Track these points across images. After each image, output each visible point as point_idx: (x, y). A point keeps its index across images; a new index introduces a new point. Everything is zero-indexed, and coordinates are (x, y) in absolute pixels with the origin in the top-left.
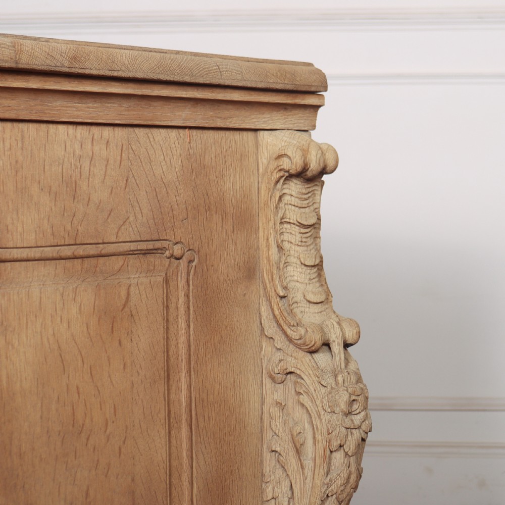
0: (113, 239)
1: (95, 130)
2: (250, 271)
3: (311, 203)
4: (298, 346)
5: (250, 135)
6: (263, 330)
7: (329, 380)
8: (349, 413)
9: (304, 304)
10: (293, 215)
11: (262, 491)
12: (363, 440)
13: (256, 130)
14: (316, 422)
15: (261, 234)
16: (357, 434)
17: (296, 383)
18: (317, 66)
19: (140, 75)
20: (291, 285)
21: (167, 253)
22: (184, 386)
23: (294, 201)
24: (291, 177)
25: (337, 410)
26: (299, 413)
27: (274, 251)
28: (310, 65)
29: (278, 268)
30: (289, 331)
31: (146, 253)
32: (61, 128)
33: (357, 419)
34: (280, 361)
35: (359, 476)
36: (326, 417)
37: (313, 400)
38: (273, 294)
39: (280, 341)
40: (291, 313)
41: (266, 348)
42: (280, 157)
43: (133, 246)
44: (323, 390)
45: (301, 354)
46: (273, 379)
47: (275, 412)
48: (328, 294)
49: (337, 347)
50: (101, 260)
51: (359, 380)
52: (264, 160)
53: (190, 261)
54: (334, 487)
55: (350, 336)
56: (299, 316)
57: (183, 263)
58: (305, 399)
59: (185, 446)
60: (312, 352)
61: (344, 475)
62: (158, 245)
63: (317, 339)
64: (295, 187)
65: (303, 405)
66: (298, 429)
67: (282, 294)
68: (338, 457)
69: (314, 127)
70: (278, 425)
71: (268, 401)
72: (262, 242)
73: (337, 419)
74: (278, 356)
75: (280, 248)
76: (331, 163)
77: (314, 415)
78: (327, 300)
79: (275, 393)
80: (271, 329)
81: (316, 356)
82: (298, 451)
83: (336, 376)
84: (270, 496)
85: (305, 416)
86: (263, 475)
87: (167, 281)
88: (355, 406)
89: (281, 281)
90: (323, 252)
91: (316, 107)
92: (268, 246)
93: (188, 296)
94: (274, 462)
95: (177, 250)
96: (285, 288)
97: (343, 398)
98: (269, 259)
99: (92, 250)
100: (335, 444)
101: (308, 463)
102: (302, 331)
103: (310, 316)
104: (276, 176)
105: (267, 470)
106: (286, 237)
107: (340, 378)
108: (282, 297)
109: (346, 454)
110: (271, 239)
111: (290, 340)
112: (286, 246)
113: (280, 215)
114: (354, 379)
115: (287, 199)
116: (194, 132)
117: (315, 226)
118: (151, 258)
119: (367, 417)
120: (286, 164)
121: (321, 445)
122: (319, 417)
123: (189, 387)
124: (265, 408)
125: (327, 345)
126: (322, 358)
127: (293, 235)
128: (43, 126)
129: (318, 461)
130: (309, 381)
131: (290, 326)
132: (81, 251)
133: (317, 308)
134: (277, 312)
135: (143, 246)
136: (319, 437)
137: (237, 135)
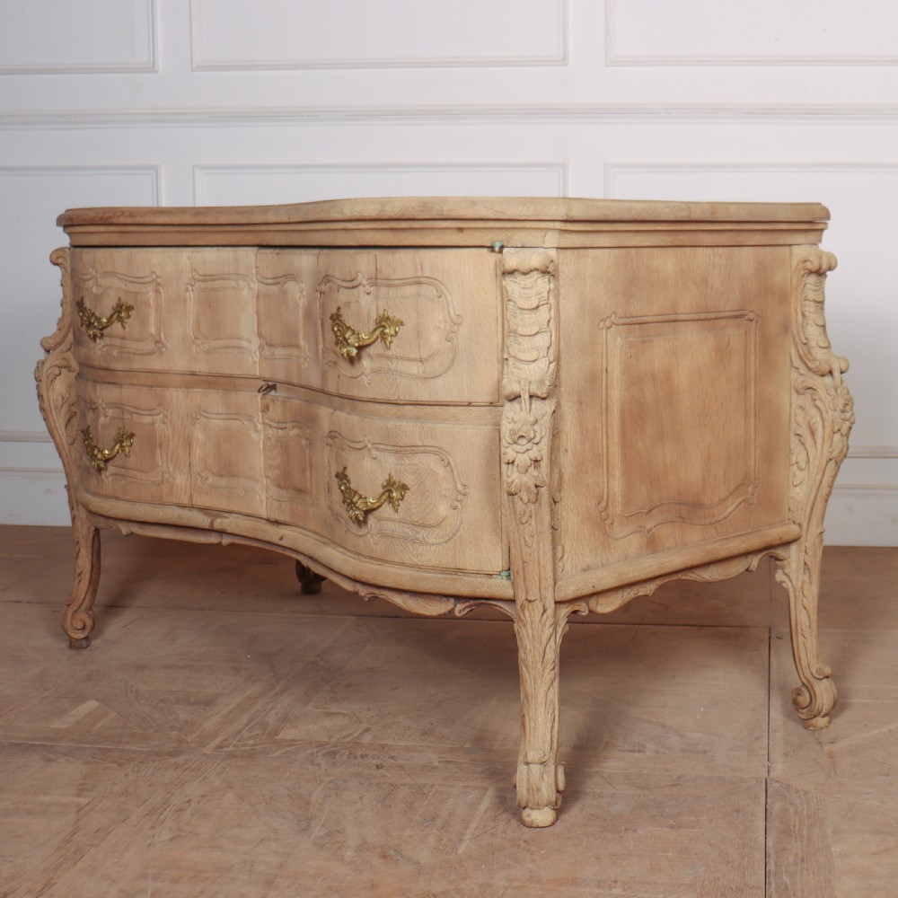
0: (722, 309)
1: (716, 249)
2: (786, 328)
3: (820, 288)
4: (814, 372)
5: (787, 249)
6: (792, 363)
7: (833, 392)
8: (843, 411)
9: (817, 348)
10: (811, 295)
11: (790, 459)
12: (850, 428)
13: (790, 245)
14: (825, 416)
15: (792, 306)
16: (848, 423)
17: (812, 394)
18: (823, 204)
19: (741, 219)
20: (810, 337)
21: (746, 318)
22: (753, 393)
23: (812, 287)
24: (811, 272)
25: (837, 409)
26: (814, 412)
27: (800, 317)
28: (819, 204)
29: (803, 327)
30: (809, 363)
31: (737, 317)
32: (701, 249)
33: (848, 415)
34: (803, 381)
35: (848, 449)
36: (831, 413)
37: (824, 403)
38: (799, 342)
39: (803, 370)
40: (810, 353)
41: (794, 374)
42: (805, 261)
43: (731, 314)
44: (830, 398)
45: (816, 377)
46: (798, 392)
47: (799, 412)
48: (829, 343)
49: (836, 373)
50: (717, 321)
51: (848, 393)
52: (794, 262)
53: (757, 322)
54: (834, 454)
55: (843, 366)
56: (814, 355)
57: (753, 323)
58: (818, 403)
59: (752, 428)
60: (823, 375)
61: (840, 447)
62: (743, 312)
63: (827, 368)
64: (812, 279)
65: (817, 407)
66: (814, 420)
67: (805, 342)
68: (837, 437)
69: (820, 241)
70: (800, 419)
71: (794, 405)
72: (793, 312)
73: (837, 414)
74: (802, 378)
75: (804, 315)
76: (833, 264)
77: (824, 412)
78: (828, 347)
79: (798, 400)
80: (797, 362)
81: (824, 378)
82: (813, 433)
83: (836, 390)
84: (794, 462)
85: (818, 414)
86: (790, 449)
87: (746, 333)
88: (847, 408)
89: (804, 335)
90: (826, 317)
91: (822, 230)
92: (797, 314)
93: (755, 341)
94: (797, 442)
95: (751, 316)
96: (806, 338)
97: (841, 403)
98: (797, 321)
99: (713, 316)
100: (836, 429)
101: (819, 441)
102: (818, 364)
103: (820, 354)
104: (802, 272)
105: (792, 446)
106: (807, 308)
107: (839, 391)
108: (805, 344)
109: (842, 435)
110: (799, 311)
111: (809, 369)
112: (807, 314)
113: (804, 295)
114: (846, 392)
115: (808, 285)
116: (761, 248)
117: (822, 302)
118: (738, 320)
119: (853, 415)
120: (809, 265)
121: (828, 430)
122: (827, 412)
123: (755, 395)
124: (793, 410)
125: (831, 373)
126: (828, 379)
127: (810, 307)
128: (693, 249)
129: (826, 438)
130: (821, 392)
131: (810, 360)
132: (709, 316)
133: (824, 351)
134: (801, 352)
135: (736, 313)
136: (826, 424)
137: (780, 249)
